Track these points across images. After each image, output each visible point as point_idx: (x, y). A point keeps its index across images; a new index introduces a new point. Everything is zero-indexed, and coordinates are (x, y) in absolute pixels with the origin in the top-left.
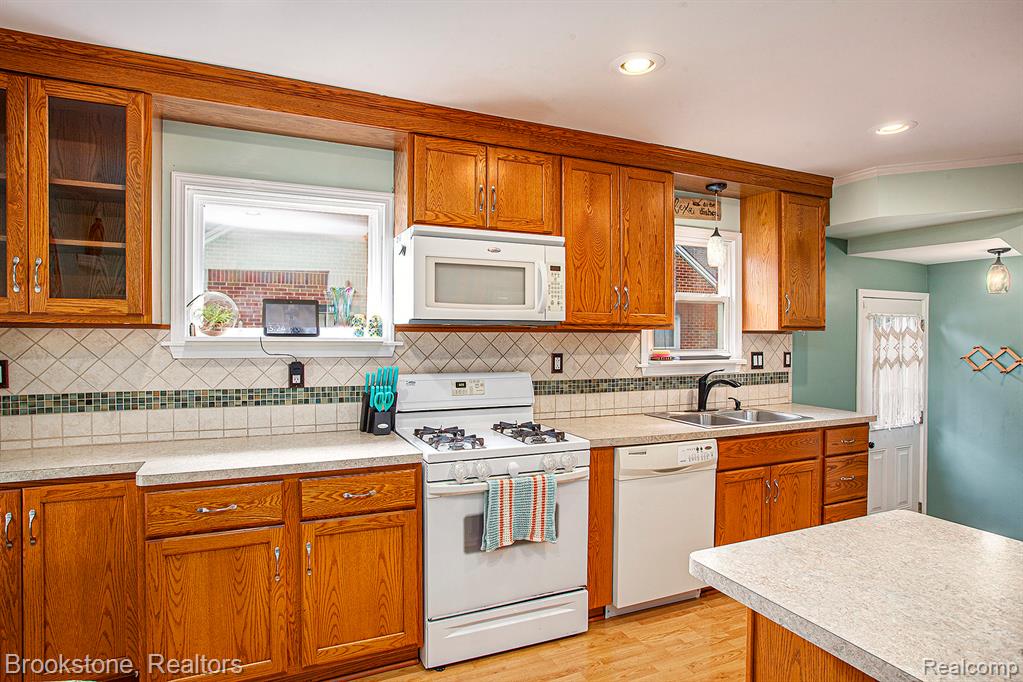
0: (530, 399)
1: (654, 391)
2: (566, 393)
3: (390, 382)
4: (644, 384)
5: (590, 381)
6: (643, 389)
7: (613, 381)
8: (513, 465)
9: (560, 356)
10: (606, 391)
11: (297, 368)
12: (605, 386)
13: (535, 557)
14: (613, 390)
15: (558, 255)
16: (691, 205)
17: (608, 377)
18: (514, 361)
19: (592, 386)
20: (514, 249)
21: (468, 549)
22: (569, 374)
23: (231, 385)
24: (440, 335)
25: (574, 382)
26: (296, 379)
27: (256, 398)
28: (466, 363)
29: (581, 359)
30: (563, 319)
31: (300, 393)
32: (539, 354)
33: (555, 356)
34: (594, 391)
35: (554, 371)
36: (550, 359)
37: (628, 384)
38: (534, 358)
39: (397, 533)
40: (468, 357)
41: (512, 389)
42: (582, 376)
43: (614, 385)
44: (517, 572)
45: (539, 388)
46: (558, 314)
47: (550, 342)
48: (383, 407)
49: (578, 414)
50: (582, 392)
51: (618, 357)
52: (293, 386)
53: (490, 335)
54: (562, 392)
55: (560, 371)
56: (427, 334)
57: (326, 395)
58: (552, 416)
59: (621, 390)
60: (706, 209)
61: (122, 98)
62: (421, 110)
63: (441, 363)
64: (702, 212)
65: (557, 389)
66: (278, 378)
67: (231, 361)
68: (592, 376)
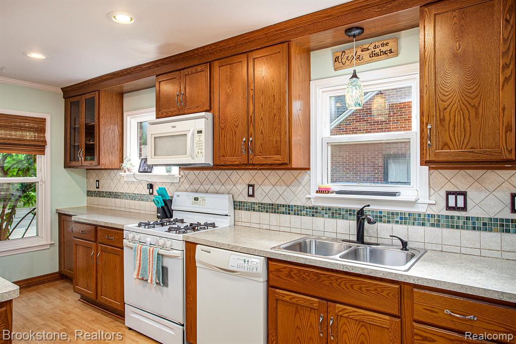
0: (231, 211)
1: (323, 219)
2: (256, 211)
4: (314, 211)
5: (272, 205)
6: (313, 216)
7: (289, 206)
9: (253, 186)
10: (283, 213)
11: (150, 186)
12: (283, 209)
14: (289, 214)
16: (359, 53)
17: (285, 203)
18: (228, 187)
19: (273, 208)
20: (181, 124)
22: (258, 198)
23: (136, 191)
24: (197, 172)
25: (262, 204)
26: (151, 191)
27: (142, 197)
28: (207, 187)
29: (267, 188)
31: (152, 197)
32: (241, 184)
33: (249, 186)
34: (275, 212)
35: (249, 196)
36: (247, 187)
37: (301, 211)
38: (238, 187)
40: (207, 185)
42: (267, 201)
43: (289, 210)
45: (241, 206)
46: (201, 159)
47: (247, 176)
49: (265, 227)
50: (267, 212)
51: (293, 189)
52: (150, 194)
54: (254, 210)
55: (253, 196)
56: (191, 171)
58: (248, 225)
59: (295, 214)
60: (377, 50)
63: (197, 187)
64: (373, 55)
65: (251, 208)
67: (136, 182)
68: (273, 202)
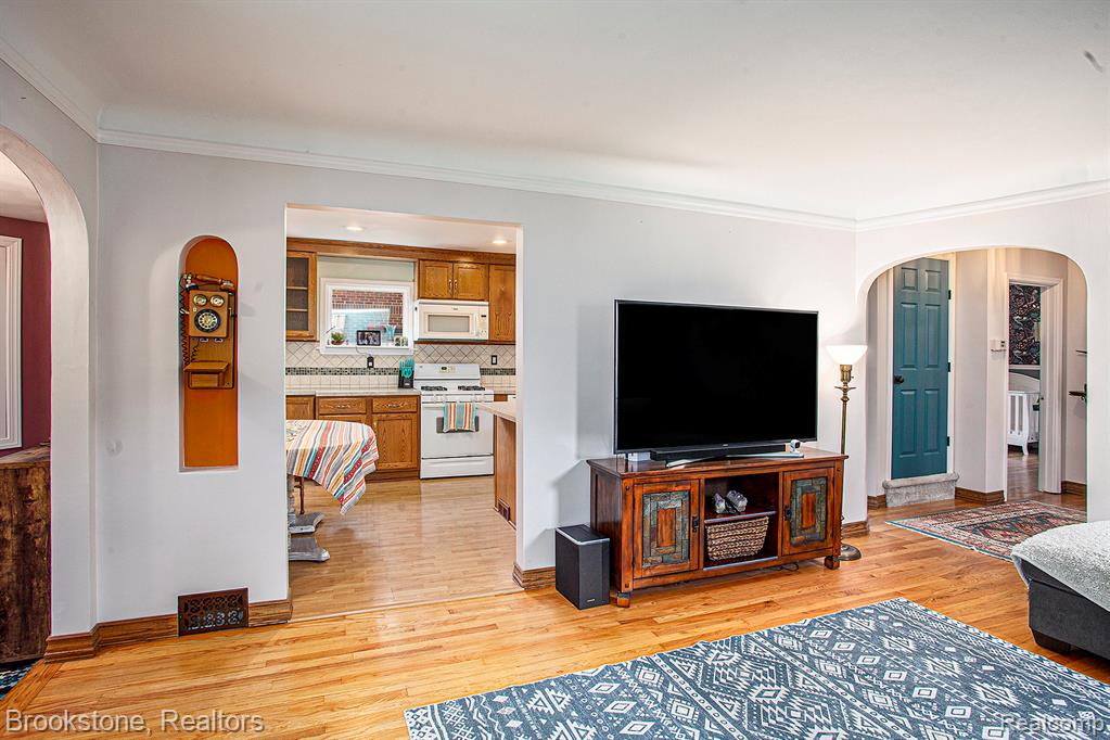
0: (479, 377)
2: (499, 375)
3: (410, 365)
8: (457, 398)
9: (495, 356)
11: (370, 359)
13: (468, 439)
15: (485, 310)
18: (471, 358)
20: (463, 308)
21: (438, 432)
22: (501, 365)
23: (343, 366)
25: (503, 369)
26: (371, 364)
27: (353, 372)
28: (447, 359)
29: (507, 358)
30: (487, 338)
31: (372, 370)
32: (485, 355)
33: (492, 356)
35: (492, 364)
36: (490, 358)
38: (482, 357)
39: (409, 422)
40: (448, 356)
41: (471, 372)
44: (460, 443)
45: (483, 372)
46: (485, 337)
47: (491, 349)
48: (408, 376)
50: (507, 375)
52: (369, 367)
53: (459, 346)
54: (497, 374)
55: (496, 364)
56: (429, 345)
57: (383, 372)
58: (484, 383)
61: (307, 255)
62: (423, 250)
63: (435, 359)
65: (493, 373)
66: (363, 364)
67: (343, 356)
